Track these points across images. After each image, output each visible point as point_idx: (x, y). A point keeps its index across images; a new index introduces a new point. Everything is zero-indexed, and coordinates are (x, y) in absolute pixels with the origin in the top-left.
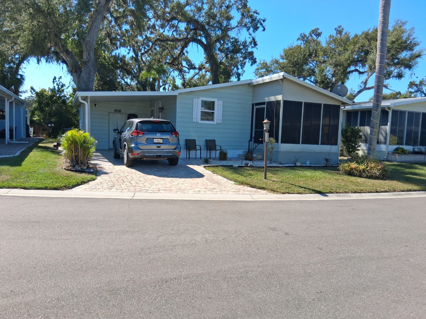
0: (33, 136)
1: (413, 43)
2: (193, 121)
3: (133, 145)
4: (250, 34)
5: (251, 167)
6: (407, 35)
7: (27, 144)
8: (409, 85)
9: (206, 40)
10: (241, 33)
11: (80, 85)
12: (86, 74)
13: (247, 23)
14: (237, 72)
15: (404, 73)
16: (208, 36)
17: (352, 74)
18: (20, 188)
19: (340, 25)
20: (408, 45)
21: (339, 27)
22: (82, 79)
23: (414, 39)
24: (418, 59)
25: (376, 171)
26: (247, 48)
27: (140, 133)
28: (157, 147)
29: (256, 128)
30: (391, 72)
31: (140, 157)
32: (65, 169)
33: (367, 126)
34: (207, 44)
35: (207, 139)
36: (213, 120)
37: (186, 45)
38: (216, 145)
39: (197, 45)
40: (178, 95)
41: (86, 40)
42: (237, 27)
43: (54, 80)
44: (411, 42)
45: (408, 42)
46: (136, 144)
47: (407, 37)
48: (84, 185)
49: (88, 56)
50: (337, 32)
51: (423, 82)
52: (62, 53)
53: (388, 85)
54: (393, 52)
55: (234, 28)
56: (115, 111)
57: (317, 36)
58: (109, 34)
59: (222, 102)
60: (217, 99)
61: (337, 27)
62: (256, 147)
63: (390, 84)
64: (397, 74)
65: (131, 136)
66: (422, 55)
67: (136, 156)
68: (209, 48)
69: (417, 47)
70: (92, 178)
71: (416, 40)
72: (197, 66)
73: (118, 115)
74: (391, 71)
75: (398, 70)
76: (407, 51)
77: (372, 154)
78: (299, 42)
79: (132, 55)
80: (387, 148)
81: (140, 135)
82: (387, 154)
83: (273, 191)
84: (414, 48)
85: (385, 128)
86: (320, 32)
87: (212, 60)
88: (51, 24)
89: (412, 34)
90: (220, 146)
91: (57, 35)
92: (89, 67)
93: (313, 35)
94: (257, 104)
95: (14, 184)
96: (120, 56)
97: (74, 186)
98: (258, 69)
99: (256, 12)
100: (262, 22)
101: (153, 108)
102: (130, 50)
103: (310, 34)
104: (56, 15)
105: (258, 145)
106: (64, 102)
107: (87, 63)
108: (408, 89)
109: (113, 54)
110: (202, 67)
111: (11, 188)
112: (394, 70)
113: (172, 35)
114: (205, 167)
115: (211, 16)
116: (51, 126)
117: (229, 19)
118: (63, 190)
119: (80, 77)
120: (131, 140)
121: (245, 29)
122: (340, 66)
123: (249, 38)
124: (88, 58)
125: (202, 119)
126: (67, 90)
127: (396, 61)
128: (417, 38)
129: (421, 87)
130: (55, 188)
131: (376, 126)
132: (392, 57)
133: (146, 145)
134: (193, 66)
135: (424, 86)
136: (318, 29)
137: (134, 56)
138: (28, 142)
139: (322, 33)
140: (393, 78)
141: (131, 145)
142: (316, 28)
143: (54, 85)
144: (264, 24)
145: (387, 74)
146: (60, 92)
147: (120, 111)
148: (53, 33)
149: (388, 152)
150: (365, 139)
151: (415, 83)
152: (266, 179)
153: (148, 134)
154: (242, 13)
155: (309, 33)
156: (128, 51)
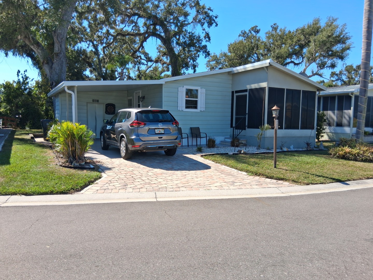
0: (2, 128)
1: (345, 37)
2: (179, 109)
3: (134, 137)
4: (204, 30)
5: (245, 154)
6: (341, 30)
7: (3, 136)
8: (330, 74)
9: (165, 34)
10: (197, 28)
11: (52, 76)
12: (58, 66)
13: (201, 19)
14: (193, 63)
15: (336, 63)
16: (166, 31)
17: (289, 65)
18: (20, 194)
19: (275, 23)
20: (341, 39)
21: (274, 24)
22: (54, 70)
23: (346, 33)
24: (348, 51)
25: (369, 155)
26: (201, 42)
27: (141, 123)
28: (159, 138)
29: (236, 115)
30: (325, 63)
31: (142, 149)
32: (61, 166)
33: (330, 110)
34: (166, 38)
35: (191, 127)
36: (196, 108)
37: (145, 39)
38: (200, 133)
39: (156, 39)
40: (165, 83)
41: (57, 32)
42: (192, 22)
43: (18, 73)
44: (344, 36)
45: (341, 36)
46: (138, 135)
47: (340, 32)
48: (92, 185)
49: (60, 48)
50: (273, 29)
51: (342, 72)
52: (33, 45)
53: (322, 74)
54: (328, 45)
55: (189, 24)
56: (93, 101)
57: (256, 33)
58: (72, 29)
59: (205, 90)
60: (200, 88)
61: (273, 25)
62: (240, 133)
63: (324, 73)
64: (331, 64)
65: (131, 127)
66: (350, 48)
67: (138, 148)
68: (167, 42)
69: (348, 40)
70: (98, 176)
71: (347, 35)
72: (154, 59)
73: (96, 105)
74: (325, 61)
75: (331, 61)
76: (341, 45)
77: (361, 137)
78: (241, 38)
79: (92, 49)
80: (351, 130)
81: (141, 126)
82: (351, 136)
83: (295, 182)
84: (347, 41)
85: (348, 112)
86: (259, 29)
87: (171, 52)
88: (22, 16)
89: (345, 29)
90: (206, 134)
91: (27, 28)
92: (60, 59)
93: (252, 32)
94: (237, 92)
95: (11, 189)
96: (82, 50)
97: (82, 188)
98: (209, 61)
99: (209, 9)
100: (214, 18)
101: (131, 98)
102: (89, 45)
103: (250, 31)
104: (25, 7)
105: (242, 131)
106: (30, 93)
107: (59, 54)
108: (330, 78)
109: (76, 48)
110: (159, 60)
111: (9, 195)
112: (328, 61)
113: (131, 30)
114: (202, 156)
115: (169, 12)
116: (19, 117)
117: (186, 15)
118: (71, 193)
119: (52, 69)
120: (132, 131)
121: (199, 25)
122: (281, 58)
123: (203, 33)
124: (60, 49)
125: (187, 107)
126: (32, 83)
127: (330, 53)
128: (349, 33)
129: (341, 76)
130: (62, 192)
131: (364, 111)
132: (327, 49)
133: (148, 136)
134: (150, 58)
135: (343, 75)
136: (257, 26)
137: (94, 50)
138: (3, 135)
139: (261, 30)
140: (327, 68)
141: (132, 136)
142: (255, 25)
143: (18, 78)
144: (216, 20)
145: (322, 64)
146: (25, 84)
147: (98, 101)
148: (24, 25)
149: (352, 134)
150: (329, 123)
151: (335, 73)
152: (276, 168)
153: (149, 125)
154: (197, 10)
155: (248, 30)
156: (88, 46)
